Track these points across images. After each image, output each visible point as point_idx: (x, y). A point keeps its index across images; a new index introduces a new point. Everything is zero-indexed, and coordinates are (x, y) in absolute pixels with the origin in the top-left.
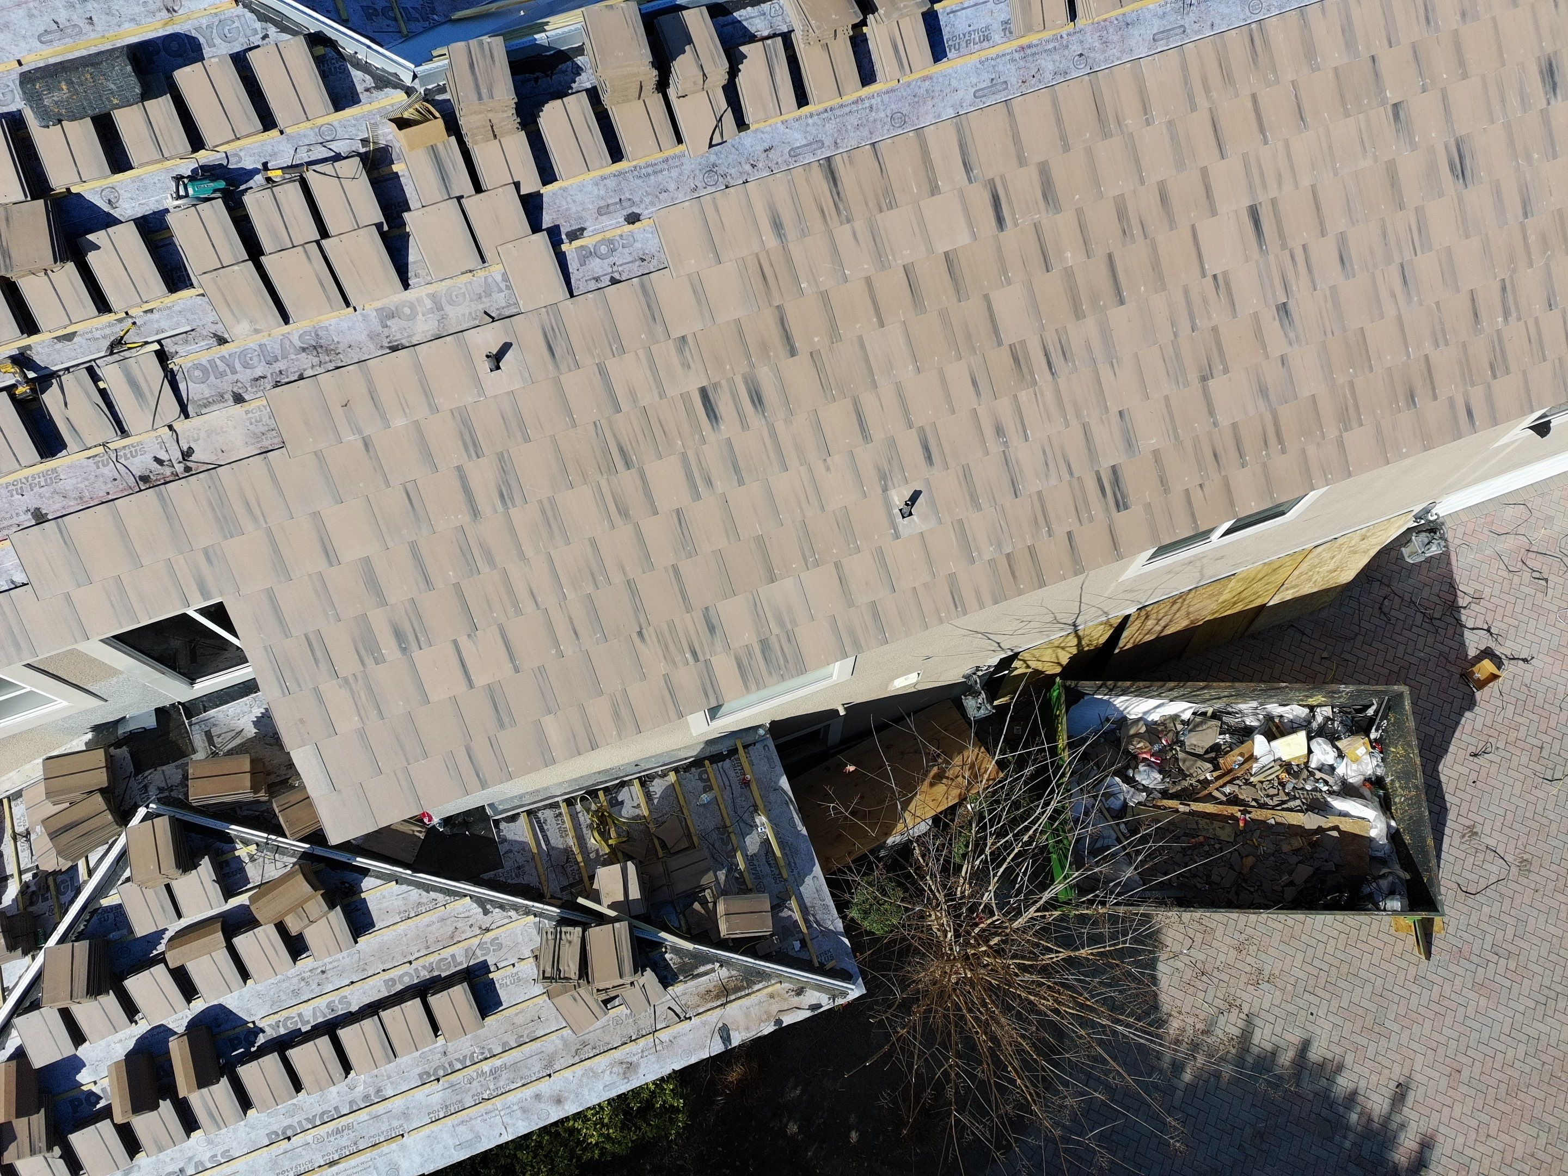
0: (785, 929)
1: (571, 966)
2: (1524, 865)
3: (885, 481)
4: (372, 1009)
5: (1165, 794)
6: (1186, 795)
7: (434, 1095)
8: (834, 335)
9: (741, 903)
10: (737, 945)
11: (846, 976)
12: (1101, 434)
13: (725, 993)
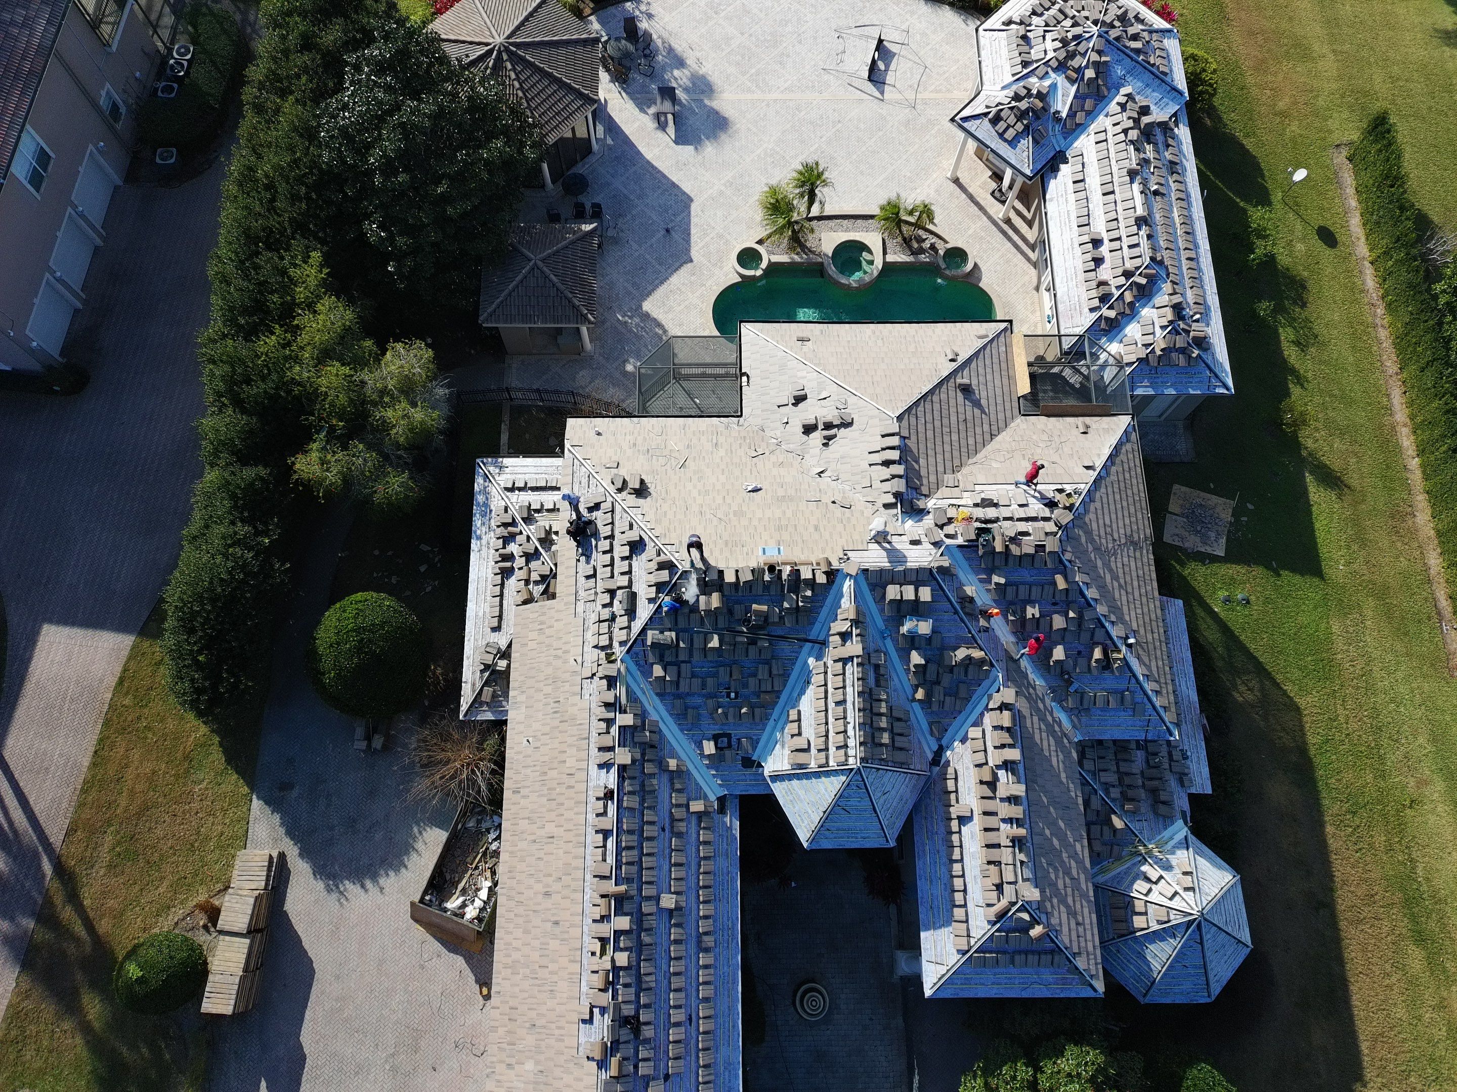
0: (482, 704)
1: (488, 649)
2: (422, 967)
3: (534, 737)
4: (501, 605)
5: (487, 849)
6: (485, 854)
7: (481, 614)
8: (561, 732)
9: (490, 694)
10: (481, 690)
11: (465, 715)
12: (527, 790)
13: (474, 685)
